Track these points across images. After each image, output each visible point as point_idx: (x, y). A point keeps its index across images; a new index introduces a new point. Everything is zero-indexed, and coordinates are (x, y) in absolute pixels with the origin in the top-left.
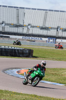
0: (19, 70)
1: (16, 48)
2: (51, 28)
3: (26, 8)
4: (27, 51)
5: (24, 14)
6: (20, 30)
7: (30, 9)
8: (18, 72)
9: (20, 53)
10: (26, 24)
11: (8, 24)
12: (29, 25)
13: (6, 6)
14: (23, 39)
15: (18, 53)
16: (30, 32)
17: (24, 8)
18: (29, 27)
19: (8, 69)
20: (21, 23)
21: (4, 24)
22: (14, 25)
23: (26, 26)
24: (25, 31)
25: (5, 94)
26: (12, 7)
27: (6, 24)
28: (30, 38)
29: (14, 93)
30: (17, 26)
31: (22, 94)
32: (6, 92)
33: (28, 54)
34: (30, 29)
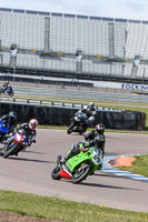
0: (113, 158)
1: (106, 109)
3: (130, 21)
4: (133, 117)
5: (126, 33)
6: (116, 70)
7: (138, 22)
8: (112, 162)
9: (117, 121)
10: (130, 55)
11: (89, 57)
12: (136, 57)
13: (86, 17)
14: (122, 90)
15: (113, 120)
16: (140, 74)
17: (125, 21)
18: (137, 62)
20: (119, 54)
21: (80, 57)
22: (102, 57)
23: (130, 61)
24: (127, 72)
25: (81, 211)
26: (99, 18)
28: (139, 86)
29: (103, 209)
30: (109, 61)
31: (120, 212)
32: (85, 206)
33: (134, 123)
34: (140, 66)
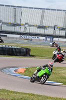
0: (16, 69)
1: (13, 47)
2: (49, 27)
3: (24, 7)
4: (25, 50)
5: (22, 12)
6: (17, 29)
7: (27, 8)
8: (15, 71)
9: (18, 52)
10: (23, 23)
11: (5, 23)
12: (26, 24)
13: (3, 5)
14: (20, 38)
15: (16, 52)
16: (28, 31)
17: (21, 7)
18: (26, 26)
19: (5, 68)
20: (18, 22)
21: (1, 23)
22: (11, 23)
23: (23, 25)
24: (22, 30)
25: (2, 93)
27: (3, 23)
28: (28, 36)
29: (12, 92)
30: (14, 25)
31: (19, 93)
32: (3, 90)
33: (25, 53)
34: (28, 28)
